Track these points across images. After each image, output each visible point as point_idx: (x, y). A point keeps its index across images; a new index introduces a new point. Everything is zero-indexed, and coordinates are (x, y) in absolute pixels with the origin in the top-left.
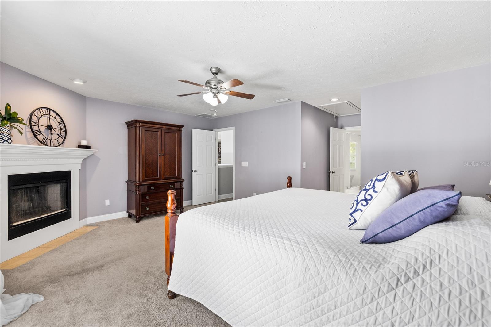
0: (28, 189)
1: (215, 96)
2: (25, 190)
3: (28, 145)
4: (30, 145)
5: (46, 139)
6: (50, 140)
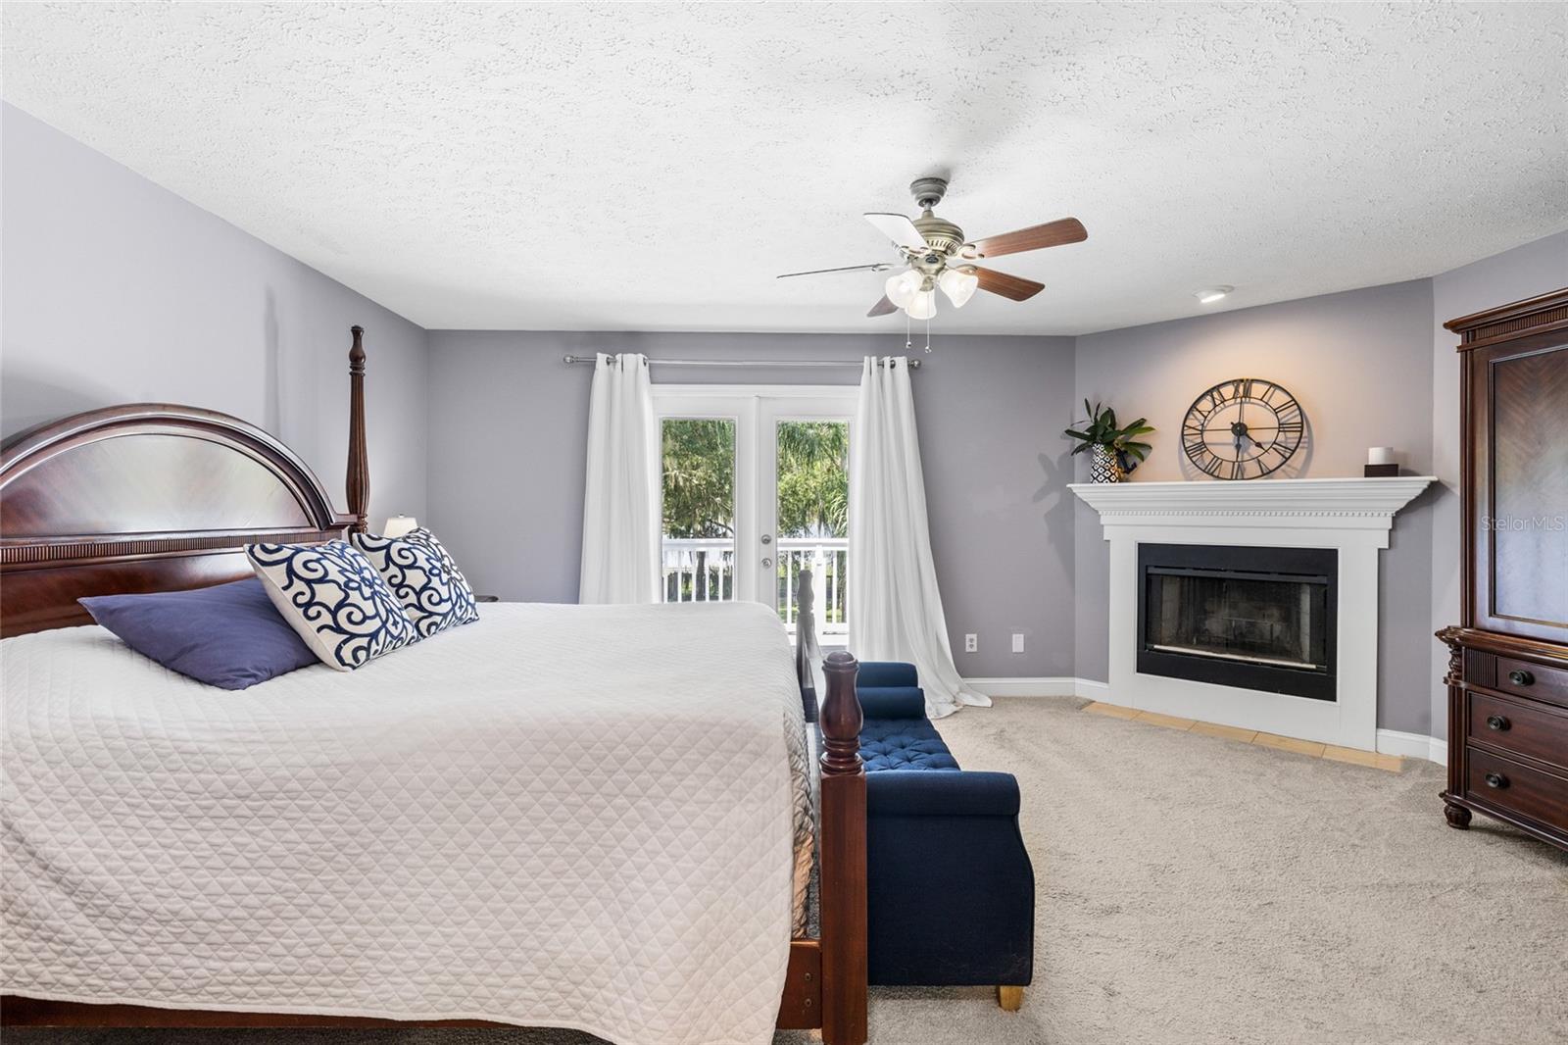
0: (1197, 581)
1: (928, 284)
2: (1192, 582)
3: (1187, 480)
4: (1192, 480)
5: (1219, 461)
6: (1234, 463)
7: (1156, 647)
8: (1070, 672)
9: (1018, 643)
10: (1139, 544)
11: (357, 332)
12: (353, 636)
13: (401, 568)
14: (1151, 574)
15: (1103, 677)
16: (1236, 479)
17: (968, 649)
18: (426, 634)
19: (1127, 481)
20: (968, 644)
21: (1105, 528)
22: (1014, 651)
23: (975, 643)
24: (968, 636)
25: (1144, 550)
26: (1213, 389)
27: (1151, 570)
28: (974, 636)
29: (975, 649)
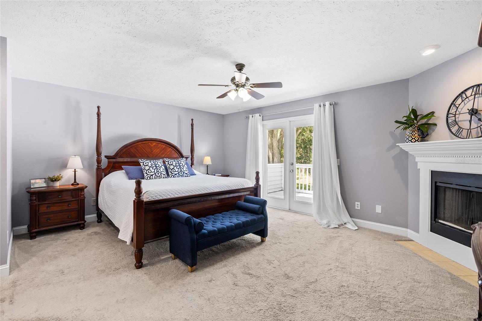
0: (460, 191)
2: (457, 192)
5: (462, 129)
6: (468, 130)
7: (440, 221)
8: (406, 226)
9: (379, 209)
10: (432, 171)
11: (192, 120)
12: (148, 175)
13: (170, 165)
14: (438, 186)
15: (417, 230)
16: (469, 138)
17: (356, 208)
18: (171, 177)
19: (425, 141)
20: (356, 206)
21: (418, 163)
22: (376, 212)
23: (359, 206)
24: (356, 203)
25: (434, 174)
26: (462, 93)
27: (438, 184)
28: (359, 203)
29: (359, 208)
